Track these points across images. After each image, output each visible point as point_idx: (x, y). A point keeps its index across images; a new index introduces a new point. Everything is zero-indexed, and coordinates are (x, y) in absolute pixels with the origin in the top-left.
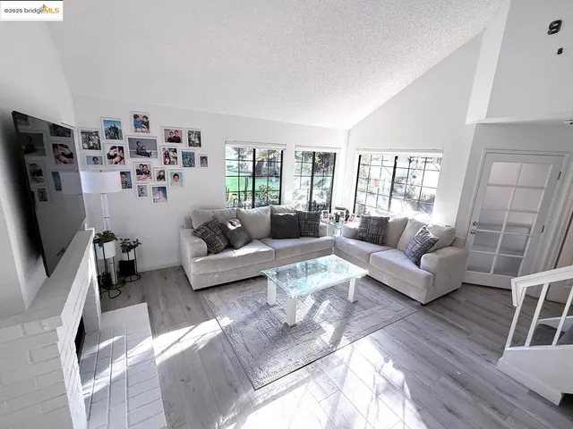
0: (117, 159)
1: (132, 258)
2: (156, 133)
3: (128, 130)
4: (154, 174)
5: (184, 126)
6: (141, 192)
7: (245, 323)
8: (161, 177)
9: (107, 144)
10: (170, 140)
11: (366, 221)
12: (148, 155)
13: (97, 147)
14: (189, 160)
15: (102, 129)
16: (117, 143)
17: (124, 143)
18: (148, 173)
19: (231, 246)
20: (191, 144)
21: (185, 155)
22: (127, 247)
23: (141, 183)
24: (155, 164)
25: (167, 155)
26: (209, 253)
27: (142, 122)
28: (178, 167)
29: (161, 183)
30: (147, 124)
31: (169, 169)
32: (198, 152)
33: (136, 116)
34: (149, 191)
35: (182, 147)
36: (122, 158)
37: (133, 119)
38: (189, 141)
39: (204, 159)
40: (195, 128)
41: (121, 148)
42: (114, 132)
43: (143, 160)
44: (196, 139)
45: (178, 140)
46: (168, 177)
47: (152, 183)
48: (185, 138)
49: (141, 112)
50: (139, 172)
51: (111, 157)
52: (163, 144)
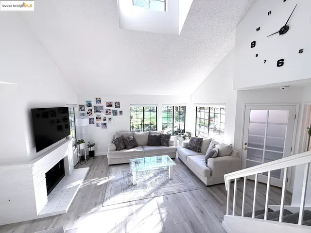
0: (90, 114)
1: (92, 150)
2: (103, 104)
3: (94, 104)
4: (102, 119)
5: (113, 100)
6: (98, 126)
7: (117, 181)
8: (105, 120)
9: (87, 109)
10: (108, 106)
11: (192, 140)
12: (100, 112)
13: (84, 110)
14: (115, 113)
15: (85, 104)
16: (90, 108)
17: (92, 108)
18: (100, 118)
19: (126, 148)
20: (116, 107)
21: (113, 111)
22: (90, 145)
23: (98, 122)
24: (103, 115)
25: (107, 112)
26: (116, 150)
27: (99, 101)
28: (111, 116)
29: (105, 122)
30: (100, 101)
31: (108, 117)
32: (119, 110)
33: (97, 99)
34: (100, 125)
35: (113, 108)
36: (91, 113)
37: (95, 100)
38: (115, 105)
39: (121, 112)
40: (117, 101)
41: (91, 110)
42: (89, 105)
43: (98, 114)
44: (118, 105)
45: (111, 106)
46: (107, 119)
47: (101, 122)
48: (114, 105)
49: (98, 97)
50: (97, 118)
51: (88, 113)
52: (105, 108)
